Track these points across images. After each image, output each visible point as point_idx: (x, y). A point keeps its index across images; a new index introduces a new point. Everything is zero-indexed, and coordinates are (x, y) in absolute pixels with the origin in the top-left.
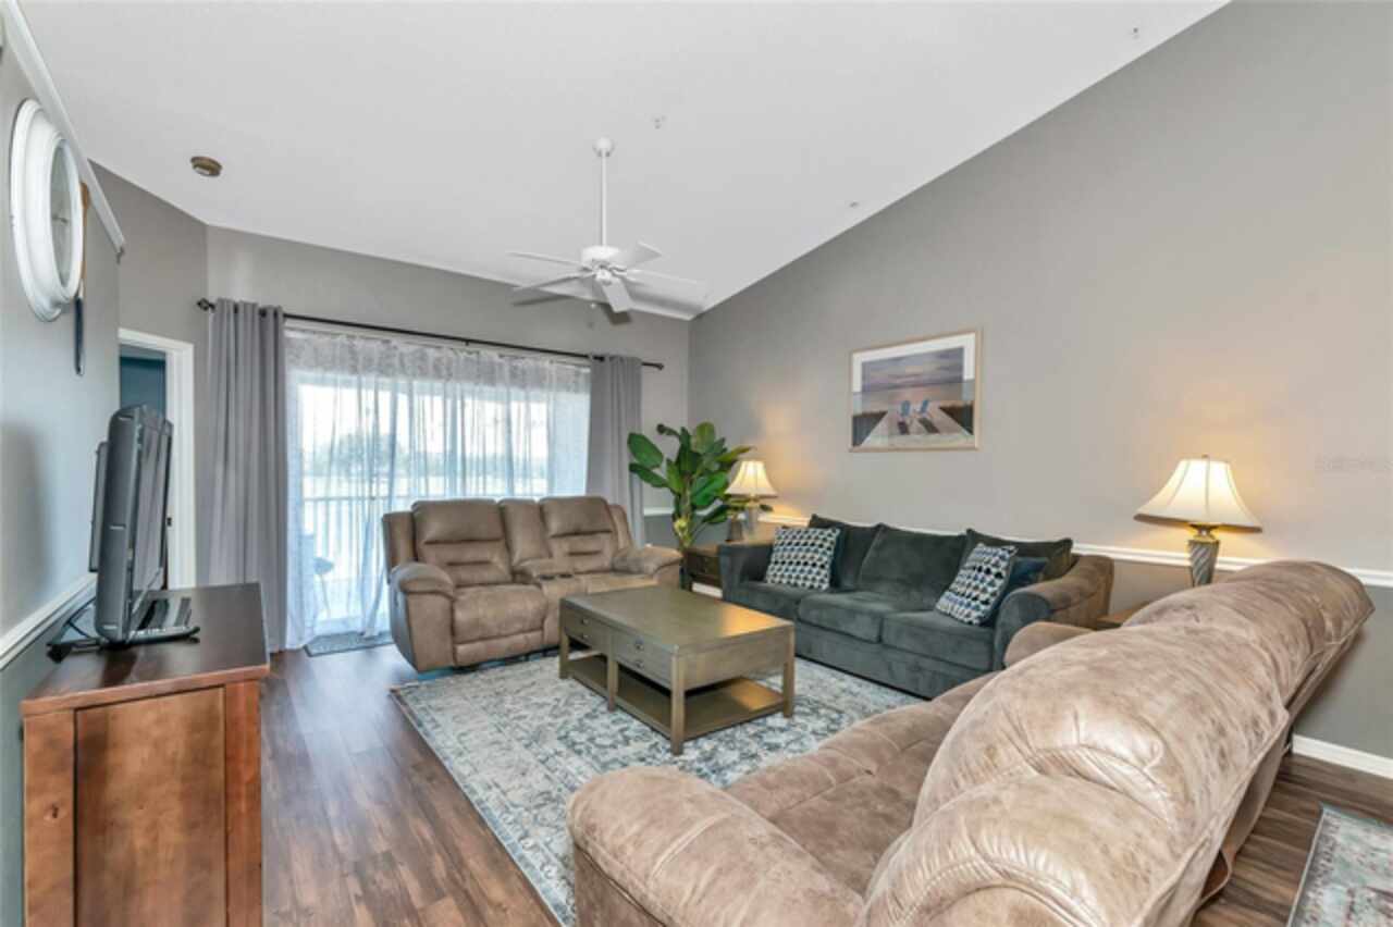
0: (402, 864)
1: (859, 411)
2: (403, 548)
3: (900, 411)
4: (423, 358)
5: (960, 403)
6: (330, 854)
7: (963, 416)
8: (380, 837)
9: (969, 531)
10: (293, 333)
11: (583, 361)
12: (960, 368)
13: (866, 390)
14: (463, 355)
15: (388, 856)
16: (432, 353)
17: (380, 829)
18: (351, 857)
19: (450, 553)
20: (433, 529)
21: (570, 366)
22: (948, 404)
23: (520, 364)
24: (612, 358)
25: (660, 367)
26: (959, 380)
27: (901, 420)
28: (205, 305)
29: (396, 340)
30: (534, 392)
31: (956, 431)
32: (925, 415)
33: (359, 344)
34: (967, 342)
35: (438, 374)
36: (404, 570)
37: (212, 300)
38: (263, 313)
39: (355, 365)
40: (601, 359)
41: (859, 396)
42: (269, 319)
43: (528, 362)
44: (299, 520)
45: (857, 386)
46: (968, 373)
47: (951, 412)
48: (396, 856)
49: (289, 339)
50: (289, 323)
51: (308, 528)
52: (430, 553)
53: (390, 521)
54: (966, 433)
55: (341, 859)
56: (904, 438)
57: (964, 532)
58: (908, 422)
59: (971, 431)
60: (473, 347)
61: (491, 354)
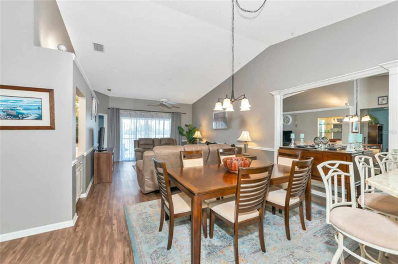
2: (137, 145)
4: (141, 114)
10: (121, 112)
11: (170, 113)
14: (148, 114)
16: (143, 114)
19: (144, 147)
20: (142, 143)
21: (167, 114)
23: (158, 114)
24: (175, 113)
25: (185, 114)
28: (109, 109)
29: (137, 112)
30: (161, 119)
33: (131, 113)
35: (144, 117)
36: (137, 148)
37: (110, 107)
38: (117, 109)
39: (131, 116)
40: (173, 113)
42: (118, 110)
43: (160, 114)
44: (122, 142)
49: (121, 113)
50: (121, 110)
51: (123, 143)
52: (141, 146)
53: (135, 141)
60: (150, 112)
61: (153, 113)
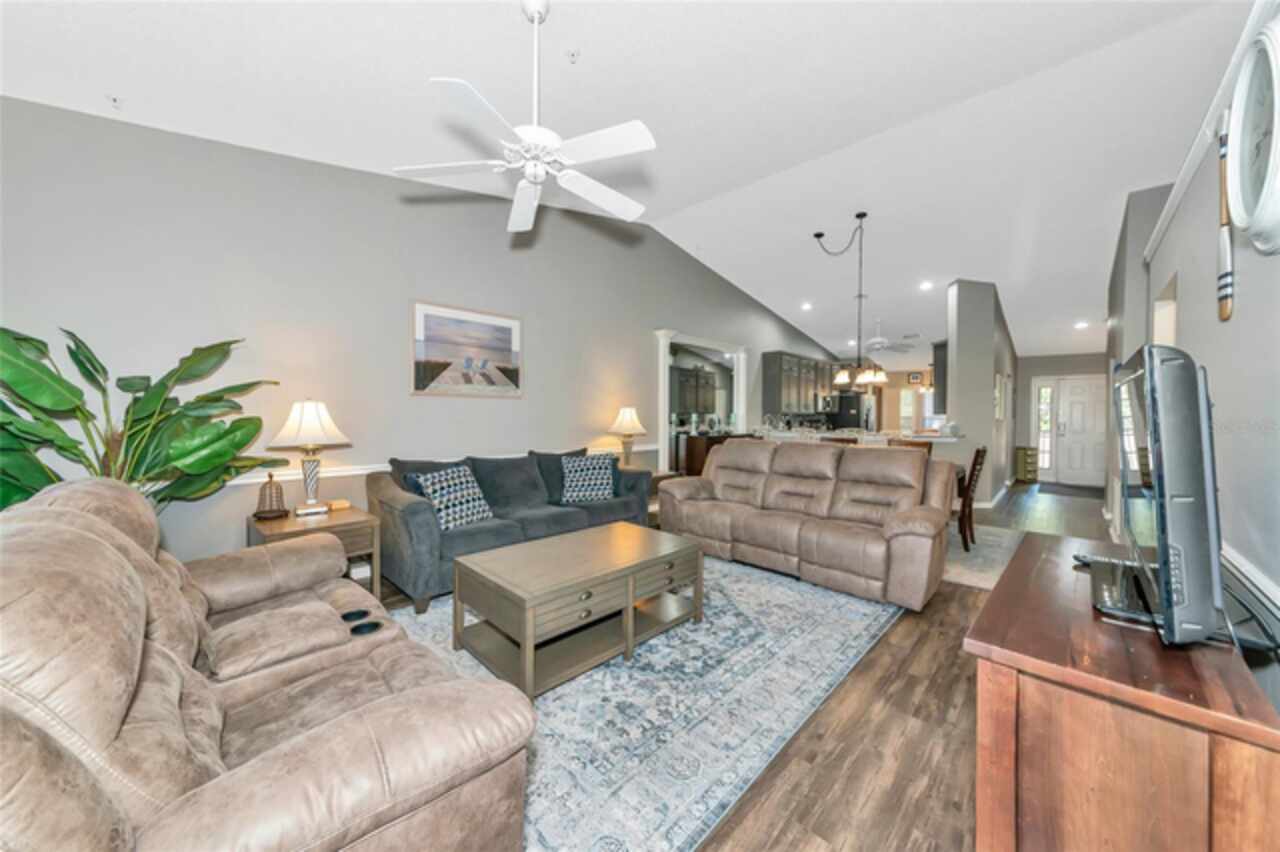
0: (913, 704)
1: (422, 358)
3: (465, 365)
5: (510, 366)
6: (953, 747)
7: (512, 375)
8: (909, 728)
9: (531, 453)
12: (509, 341)
13: (428, 339)
15: (916, 714)
17: (903, 733)
18: (940, 732)
22: (502, 365)
26: (509, 350)
27: (465, 371)
31: (508, 385)
32: (485, 371)
34: (514, 325)
41: (422, 345)
45: (420, 335)
46: (516, 346)
47: (505, 371)
48: (913, 709)
54: (514, 387)
55: (947, 735)
56: (468, 386)
57: (525, 455)
58: (471, 374)
59: (517, 386)
